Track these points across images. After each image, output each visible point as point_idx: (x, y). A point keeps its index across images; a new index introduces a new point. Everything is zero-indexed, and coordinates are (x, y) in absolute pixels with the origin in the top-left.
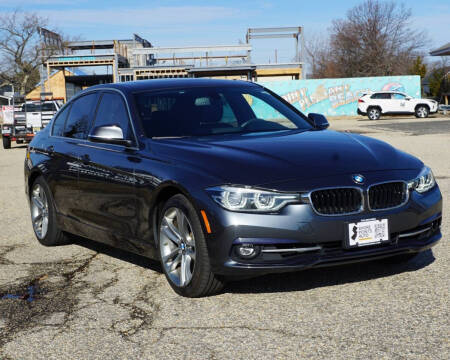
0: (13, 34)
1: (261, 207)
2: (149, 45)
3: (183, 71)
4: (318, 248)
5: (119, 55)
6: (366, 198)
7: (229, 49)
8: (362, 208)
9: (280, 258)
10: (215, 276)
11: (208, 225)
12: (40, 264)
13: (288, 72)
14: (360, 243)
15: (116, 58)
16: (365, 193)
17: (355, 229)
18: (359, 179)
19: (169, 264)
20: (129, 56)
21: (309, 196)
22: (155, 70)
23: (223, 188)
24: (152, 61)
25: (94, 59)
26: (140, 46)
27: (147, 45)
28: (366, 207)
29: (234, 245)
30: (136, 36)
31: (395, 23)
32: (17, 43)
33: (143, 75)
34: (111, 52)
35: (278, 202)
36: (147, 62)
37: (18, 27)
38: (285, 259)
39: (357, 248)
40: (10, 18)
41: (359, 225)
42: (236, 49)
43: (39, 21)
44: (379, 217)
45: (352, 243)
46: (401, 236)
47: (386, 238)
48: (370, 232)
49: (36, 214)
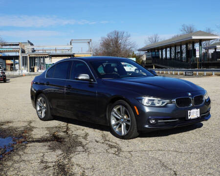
1: (157, 105)
3: (47, 55)
4: (177, 120)
6: (193, 101)
8: (192, 105)
9: (164, 124)
11: (137, 111)
14: (191, 118)
15: (21, 49)
17: (190, 113)
18: (190, 94)
19: (115, 127)
20: (25, 49)
21: (175, 100)
24: (34, 51)
25: (12, 50)
27: (32, 44)
29: (148, 119)
30: (29, 41)
31: (124, 39)
33: (31, 56)
34: (18, 47)
35: (163, 103)
38: (166, 124)
39: (190, 120)
41: (192, 111)
44: (197, 108)
47: (199, 116)
48: (195, 114)
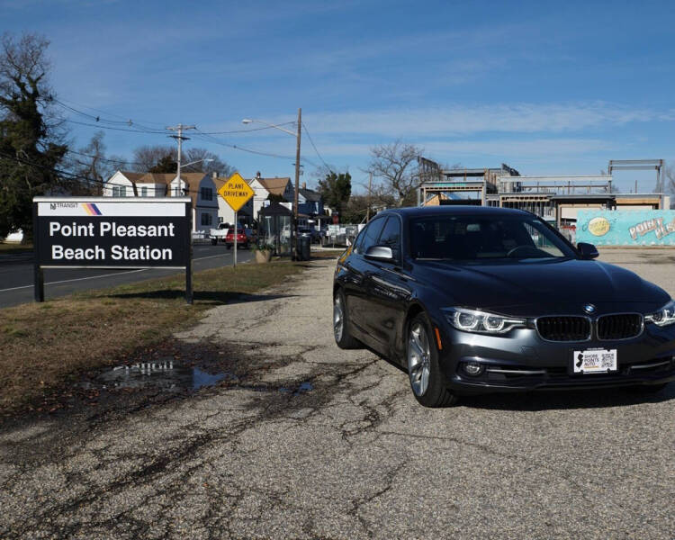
0: (393, 162)
1: (490, 329)
2: (517, 174)
3: (545, 198)
4: (543, 372)
5: (487, 183)
6: (594, 328)
7: (590, 179)
8: (590, 338)
9: (504, 378)
10: (447, 390)
11: (440, 342)
12: (325, 364)
13: (647, 202)
14: (585, 370)
15: (485, 184)
16: (594, 322)
17: (580, 357)
18: (589, 309)
19: (415, 374)
20: (498, 183)
21: (535, 321)
22: (520, 196)
23: (456, 309)
24: (518, 188)
25: (465, 186)
26: (508, 175)
27: (515, 173)
28: (594, 337)
29: (460, 363)
30: (504, 166)
32: (395, 170)
33: (509, 200)
34: (482, 179)
35: (507, 325)
36: (514, 190)
37: (398, 156)
38: (509, 379)
39: (581, 374)
40: (392, 149)
41: (585, 353)
42: (597, 179)
43: (416, 151)
44: (608, 347)
45: (577, 370)
46: (633, 367)
47: (614, 368)
48: (597, 361)
49: (338, 319)
